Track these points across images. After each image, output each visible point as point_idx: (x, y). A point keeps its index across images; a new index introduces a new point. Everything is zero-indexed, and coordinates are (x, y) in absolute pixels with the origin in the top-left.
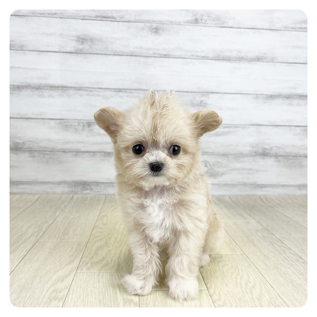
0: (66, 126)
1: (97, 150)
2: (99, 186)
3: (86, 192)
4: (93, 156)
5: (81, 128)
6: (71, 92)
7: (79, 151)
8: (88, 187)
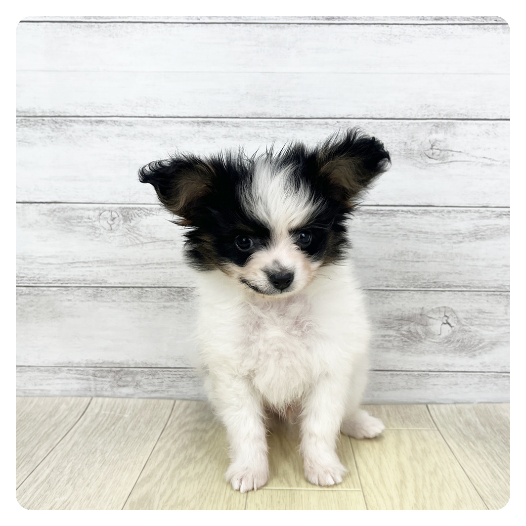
0: (68, 220)
1: (149, 283)
2: (157, 377)
3: (125, 391)
4: (140, 297)
5: (105, 224)
6: (78, 128)
7: (103, 285)
8: (129, 379)
